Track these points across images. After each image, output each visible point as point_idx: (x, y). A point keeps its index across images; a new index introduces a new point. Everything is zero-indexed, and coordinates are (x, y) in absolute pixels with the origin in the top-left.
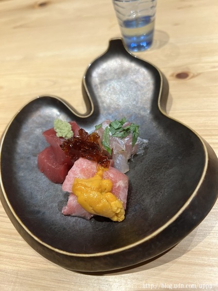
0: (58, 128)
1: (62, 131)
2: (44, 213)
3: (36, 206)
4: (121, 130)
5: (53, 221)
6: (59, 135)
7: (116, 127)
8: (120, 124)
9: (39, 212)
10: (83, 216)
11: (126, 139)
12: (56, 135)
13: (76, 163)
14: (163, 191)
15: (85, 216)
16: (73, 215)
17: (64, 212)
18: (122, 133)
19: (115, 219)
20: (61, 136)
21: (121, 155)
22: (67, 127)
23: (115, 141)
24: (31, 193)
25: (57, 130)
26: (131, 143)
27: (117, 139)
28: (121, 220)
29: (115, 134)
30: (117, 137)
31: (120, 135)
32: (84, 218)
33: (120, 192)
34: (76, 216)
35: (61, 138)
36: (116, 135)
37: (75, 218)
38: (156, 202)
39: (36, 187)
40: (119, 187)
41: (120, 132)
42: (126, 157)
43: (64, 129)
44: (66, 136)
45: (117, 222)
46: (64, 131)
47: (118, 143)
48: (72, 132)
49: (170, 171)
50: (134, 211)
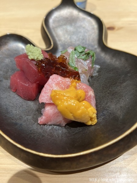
0: (30, 52)
1: (34, 54)
2: (21, 125)
3: (12, 119)
4: (83, 53)
5: (31, 131)
6: (30, 57)
7: (80, 51)
8: (83, 48)
9: (16, 124)
10: (58, 124)
11: (88, 62)
12: (28, 58)
13: (51, 77)
14: (124, 98)
15: (60, 124)
16: (49, 123)
17: (40, 122)
18: (85, 56)
19: (90, 123)
20: (33, 58)
21: (84, 75)
22: (38, 50)
23: (80, 62)
24: (7, 109)
25: (29, 54)
26: (91, 65)
27: (82, 60)
28: (94, 123)
29: (79, 56)
30: (81, 59)
31: (83, 57)
32: (59, 125)
33: (92, 100)
34: (51, 125)
35: (33, 60)
36: (80, 58)
37: (51, 126)
38: (121, 107)
39: (10, 104)
40: (90, 96)
41: (83, 55)
42: (87, 76)
43: (35, 52)
44: (37, 59)
45: (91, 125)
46: (35, 54)
47: (83, 64)
48: (42, 55)
49: (125, 84)
50: (103, 116)
